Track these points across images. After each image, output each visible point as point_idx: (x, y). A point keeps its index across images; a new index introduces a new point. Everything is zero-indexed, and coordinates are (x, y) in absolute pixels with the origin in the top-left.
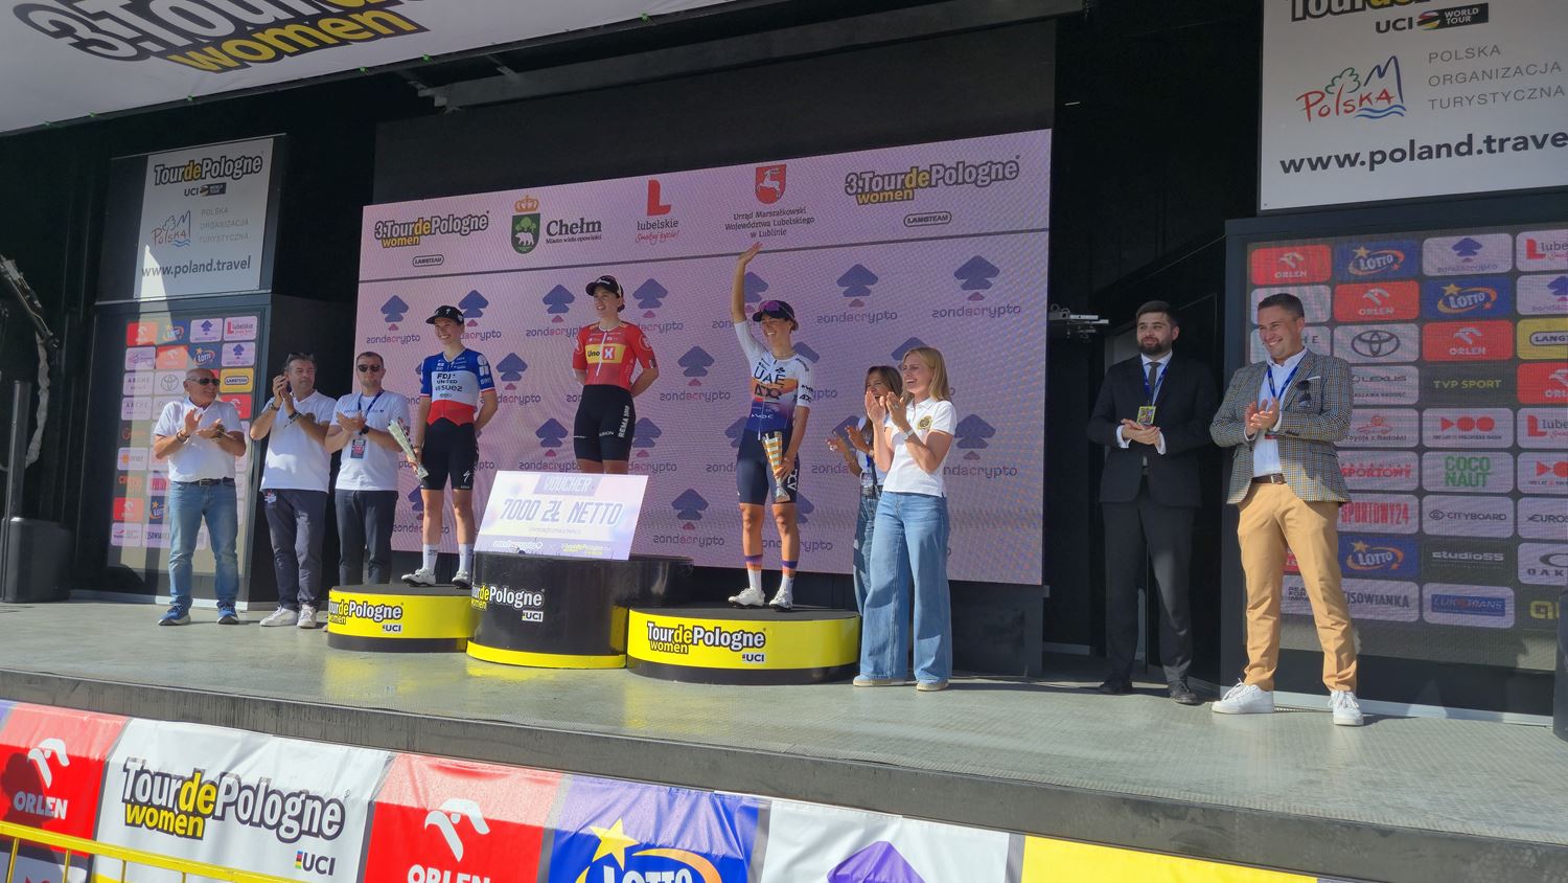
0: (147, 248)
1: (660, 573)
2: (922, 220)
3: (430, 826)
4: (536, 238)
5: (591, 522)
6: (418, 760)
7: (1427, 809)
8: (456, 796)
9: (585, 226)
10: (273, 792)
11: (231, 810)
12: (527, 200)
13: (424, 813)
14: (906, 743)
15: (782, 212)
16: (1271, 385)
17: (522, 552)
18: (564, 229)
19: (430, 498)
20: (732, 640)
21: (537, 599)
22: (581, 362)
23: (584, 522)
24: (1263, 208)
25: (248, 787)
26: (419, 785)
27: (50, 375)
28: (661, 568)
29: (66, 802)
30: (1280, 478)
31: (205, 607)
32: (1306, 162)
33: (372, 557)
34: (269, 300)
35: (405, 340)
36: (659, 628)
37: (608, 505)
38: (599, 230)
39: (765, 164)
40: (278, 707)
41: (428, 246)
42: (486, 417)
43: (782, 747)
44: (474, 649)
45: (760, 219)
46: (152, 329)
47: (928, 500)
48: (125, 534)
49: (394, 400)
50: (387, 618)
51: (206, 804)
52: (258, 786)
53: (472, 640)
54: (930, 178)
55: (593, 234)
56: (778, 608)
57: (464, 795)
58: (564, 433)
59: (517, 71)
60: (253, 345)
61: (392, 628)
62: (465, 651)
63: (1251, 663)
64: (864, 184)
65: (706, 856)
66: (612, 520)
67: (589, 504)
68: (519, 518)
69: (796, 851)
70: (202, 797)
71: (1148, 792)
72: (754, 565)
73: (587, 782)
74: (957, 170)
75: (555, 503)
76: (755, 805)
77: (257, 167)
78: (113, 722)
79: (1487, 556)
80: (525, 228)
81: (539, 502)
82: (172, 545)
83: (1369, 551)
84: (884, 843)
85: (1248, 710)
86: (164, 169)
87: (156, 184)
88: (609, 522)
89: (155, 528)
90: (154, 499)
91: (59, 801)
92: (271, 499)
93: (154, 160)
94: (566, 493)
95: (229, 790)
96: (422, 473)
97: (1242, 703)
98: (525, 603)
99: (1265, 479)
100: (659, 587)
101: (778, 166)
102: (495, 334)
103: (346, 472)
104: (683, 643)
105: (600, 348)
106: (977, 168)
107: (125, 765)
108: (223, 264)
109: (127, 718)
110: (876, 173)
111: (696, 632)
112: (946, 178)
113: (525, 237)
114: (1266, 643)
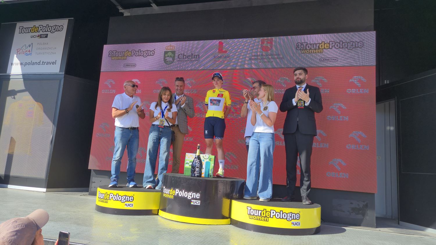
2: (326, 60)
4: (173, 59)
12: (170, 46)
20: (287, 216)
34: (63, 76)
38: (199, 58)
39: (265, 38)
45: (262, 57)
50: (127, 201)
53: (161, 210)
54: (329, 46)
61: (129, 205)
62: (158, 214)
64: (303, 46)
74: (340, 43)
77: (61, 29)
86: (23, 28)
87: (19, 33)
93: (19, 25)
98: (193, 197)
101: (270, 39)
104: (266, 217)
106: (347, 43)
108: (45, 62)
110: (308, 43)
111: (272, 213)
112: (336, 46)
113: (169, 59)
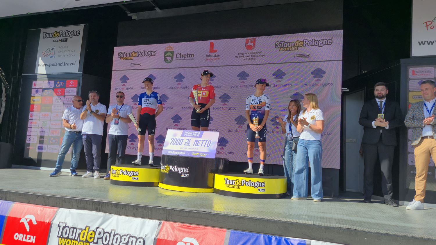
0: (40, 58)
1: (221, 164)
2: (300, 56)
4: (172, 58)
5: (201, 146)
9: (189, 55)
10: (117, 234)
11: (100, 240)
12: (169, 47)
15: (254, 53)
16: (427, 108)
17: (178, 155)
18: (182, 56)
19: (141, 138)
20: (255, 184)
23: (199, 146)
24: (412, 56)
25: (107, 232)
28: (222, 161)
29: (35, 237)
30: (432, 137)
32: (426, 42)
33: (120, 156)
34: (81, 75)
36: (229, 180)
37: (207, 141)
38: (193, 57)
41: (136, 60)
44: (161, 185)
45: (247, 55)
47: (316, 141)
49: (128, 107)
50: (133, 175)
51: (91, 238)
52: (111, 232)
53: (160, 182)
55: (191, 58)
56: (261, 174)
59: (160, 9)
61: (135, 178)
63: (417, 194)
64: (281, 45)
66: (208, 146)
67: (199, 140)
68: (176, 144)
70: (89, 236)
72: (250, 161)
74: (312, 41)
75: (188, 140)
77: (78, 34)
78: (53, 209)
80: (169, 56)
81: (183, 139)
85: (417, 209)
86: (46, 33)
87: (44, 38)
91: (32, 237)
92: (85, 137)
93: (43, 31)
94: (192, 137)
95: (100, 234)
96: (139, 130)
97: (416, 207)
98: (183, 171)
99: (426, 137)
100: (221, 167)
101: (253, 39)
102: (158, 88)
104: (238, 185)
105: (201, 92)
106: (319, 41)
107: (59, 225)
108: (66, 63)
109: (58, 208)
110: (286, 42)
111: (243, 182)
112: (309, 44)
113: (169, 58)
114: (422, 188)
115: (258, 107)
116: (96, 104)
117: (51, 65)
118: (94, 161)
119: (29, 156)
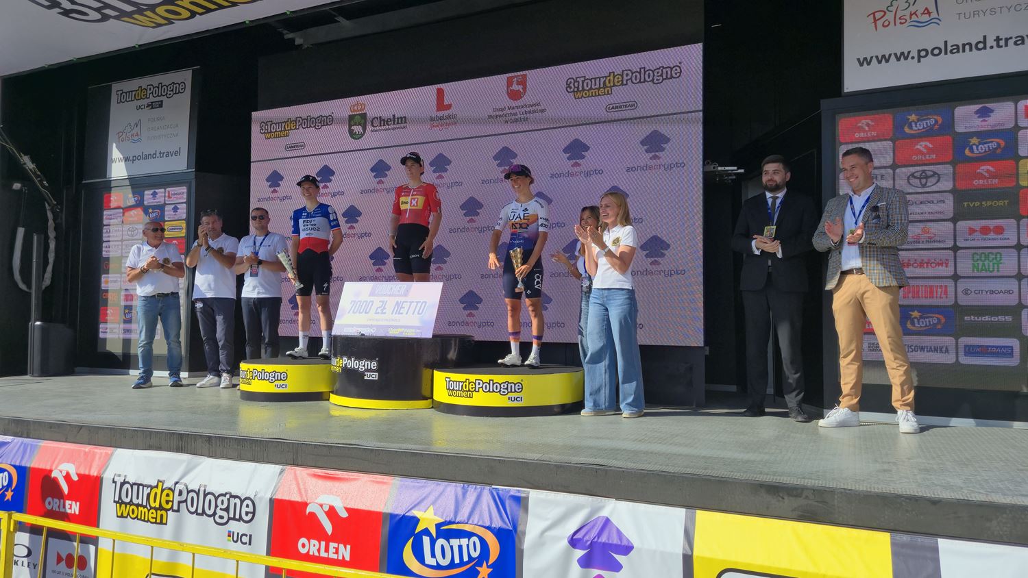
0: (114, 145)
1: (453, 346)
2: (617, 107)
3: (310, 513)
4: (364, 129)
5: (407, 313)
6: (300, 470)
7: (962, 486)
8: (326, 493)
9: (396, 120)
10: (209, 494)
11: (183, 506)
12: (357, 104)
13: (305, 505)
14: (615, 452)
15: (525, 106)
17: (363, 335)
18: (382, 122)
19: (303, 302)
20: (501, 388)
21: (373, 365)
22: (397, 210)
23: (402, 313)
24: (845, 91)
25: (193, 491)
26: (302, 487)
27: (56, 229)
28: (453, 342)
29: (78, 503)
30: (860, 271)
31: (161, 376)
32: (874, 58)
33: (267, 340)
34: (193, 176)
35: (282, 199)
36: (453, 382)
37: (418, 302)
38: (406, 122)
39: (513, 74)
40: (209, 439)
41: (295, 136)
42: (334, 249)
43: (534, 456)
44: (334, 398)
45: (511, 111)
46: (120, 197)
47: (624, 292)
48: (108, 330)
49: (276, 238)
50: (278, 380)
51: (167, 502)
52: (199, 490)
53: (332, 392)
54: (622, 79)
55: (402, 125)
56: (531, 366)
57: (331, 493)
58: (388, 256)
59: (348, 19)
60: (185, 205)
61: (281, 386)
62: (328, 400)
63: (843, 394)
64: (578, 85)
65: (488, 528)
66: (420, 312)
67: (404, 302)
68: (360, 313)
69: (547, 523)
70: (164, 498)
71: (776, 479)
72: (514, 338)
73: (410, 482)
74: (640, 73)
75: (383, 302)
76: (517, 494)
77: (182, 89)
78: (105, 451)
79: (1001, 318)
80: (357, 124)
81: (373, 302)
82: (140, 336)
83: (921, 317)
84: (604, 517)
85: (842, 425)
86: (122, 93)
87: (118, 104)
88: (418, 314)
89: (127, 326)
90: (126, 307)
91: (73, 503)
92: (199, 305)
93: (116, 87)
94: (390, 295)
95: (181, 493)
96: (298, 285)
97: (839, 422)
98: (366, 368)
99: (850, 272)
100: (452, 355)
101: (521, 75)
102: (341, 193)
103: (248, 286)
104: (469, 391)
105: (408, 199)
106: (653, 72)
107: (114, 479)
108: (163, 153)
109: (114, 449)
110: (587, 77)
111: (477, 384)
112: (633, 79)
113: (358, 129)
114: (853, 379)
115: (520, 225)
116: (218, 236)
117: (136, 158)
118: (220, 352)
119: (107, 349)
